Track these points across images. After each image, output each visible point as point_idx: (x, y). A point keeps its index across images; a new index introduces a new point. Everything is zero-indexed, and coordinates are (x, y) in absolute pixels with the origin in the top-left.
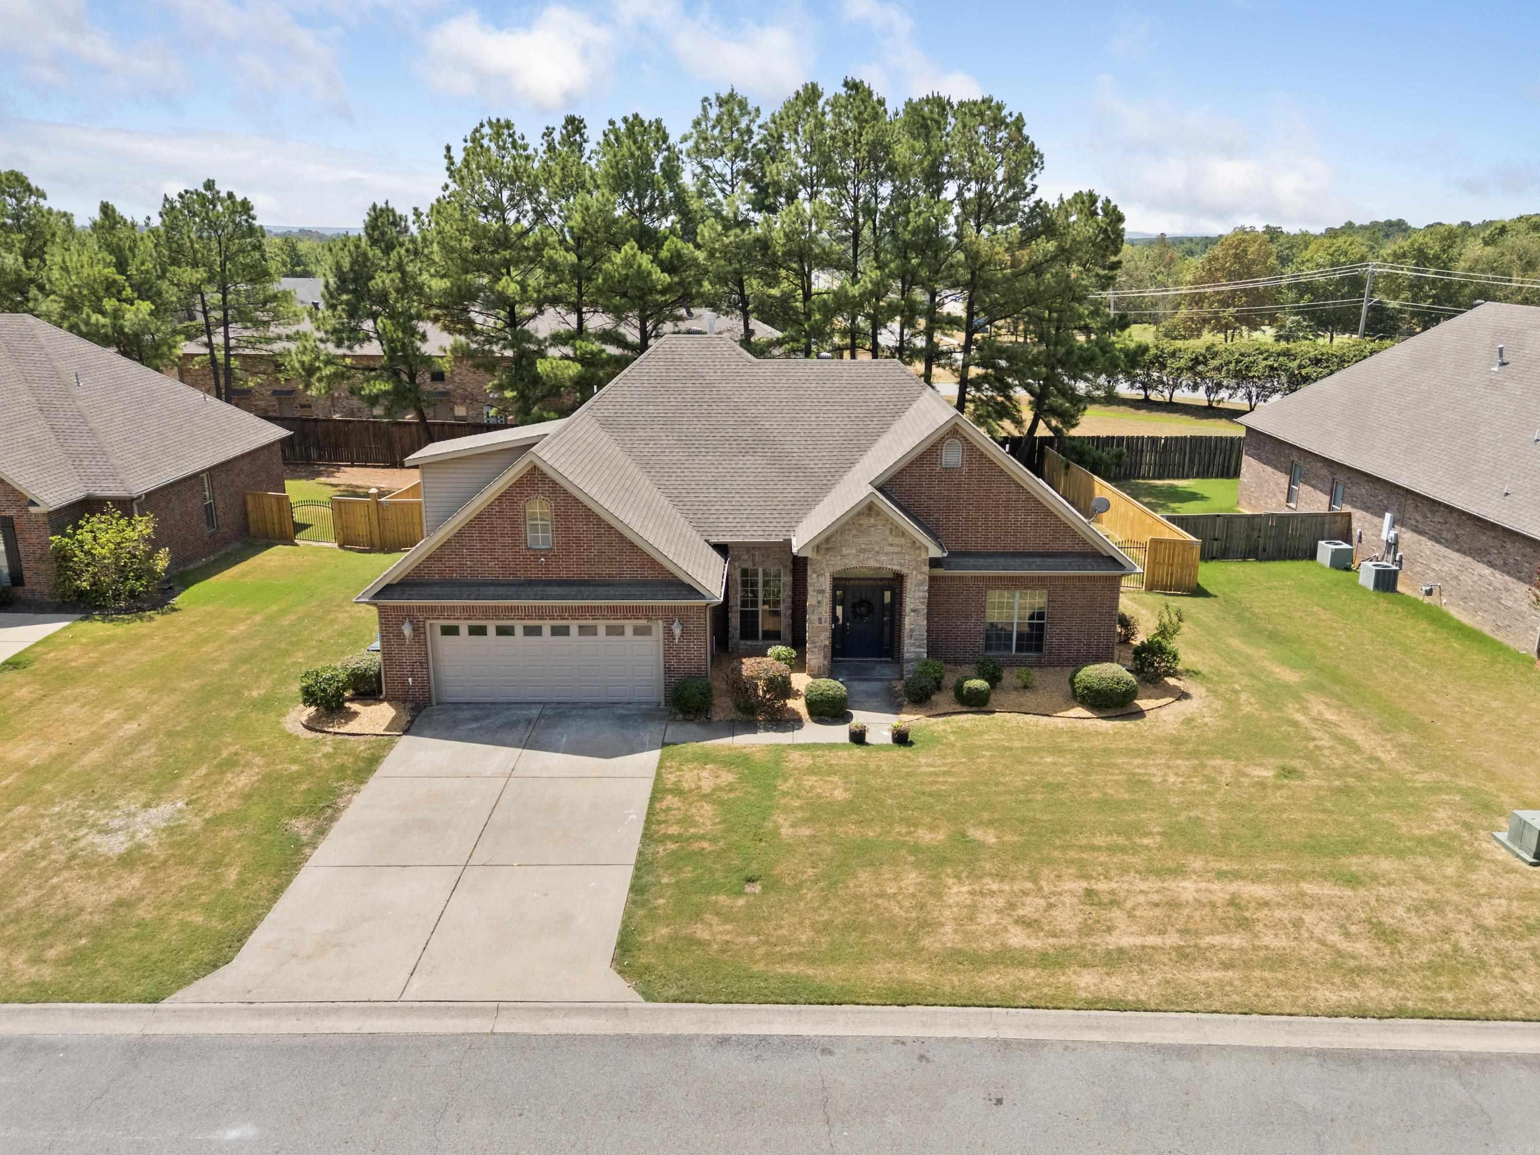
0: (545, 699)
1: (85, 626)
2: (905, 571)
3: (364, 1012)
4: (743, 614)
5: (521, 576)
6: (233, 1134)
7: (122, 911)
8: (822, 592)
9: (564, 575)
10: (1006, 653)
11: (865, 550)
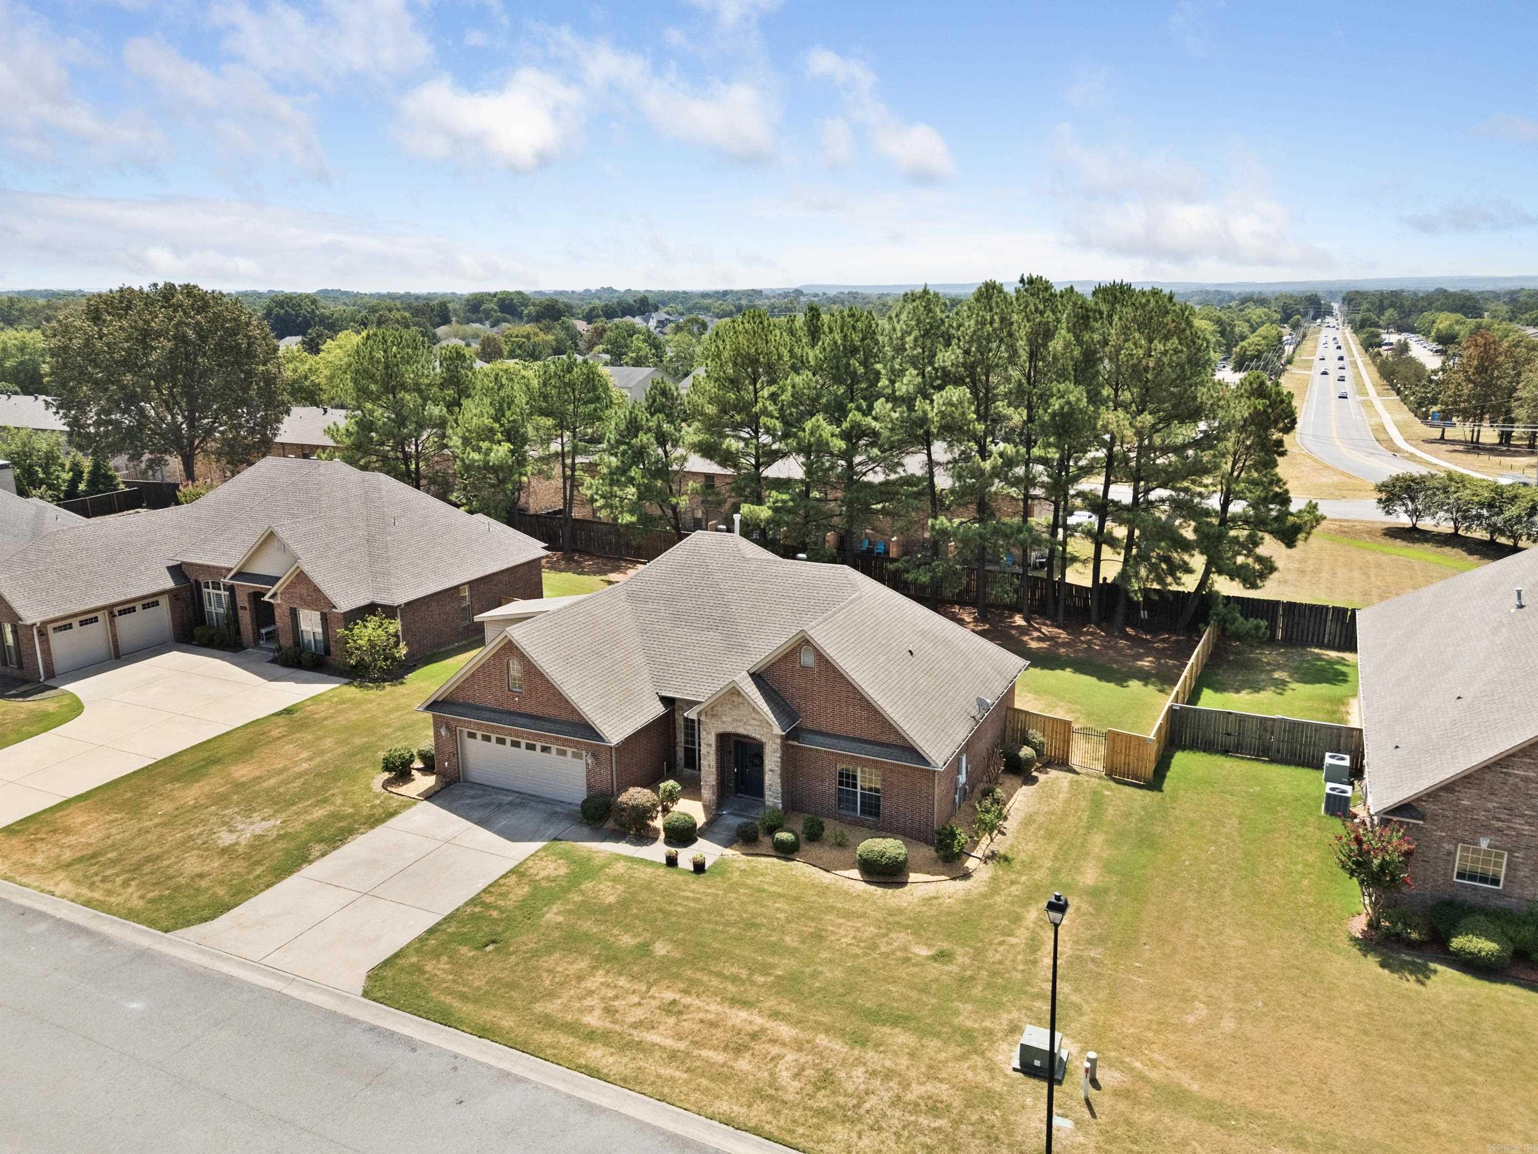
0: (523, 791)
1: (346, 689)
2: (764, 740)
3: (239, 964)
4: (686, 749)
5: (506, 707)
6: (135, 1006)
7: (197, 879)
8: (709, 745)
9: (529, 711)
10: (852, 814)
11: (737, 721)
